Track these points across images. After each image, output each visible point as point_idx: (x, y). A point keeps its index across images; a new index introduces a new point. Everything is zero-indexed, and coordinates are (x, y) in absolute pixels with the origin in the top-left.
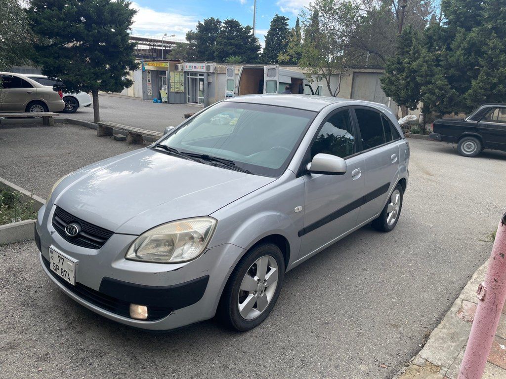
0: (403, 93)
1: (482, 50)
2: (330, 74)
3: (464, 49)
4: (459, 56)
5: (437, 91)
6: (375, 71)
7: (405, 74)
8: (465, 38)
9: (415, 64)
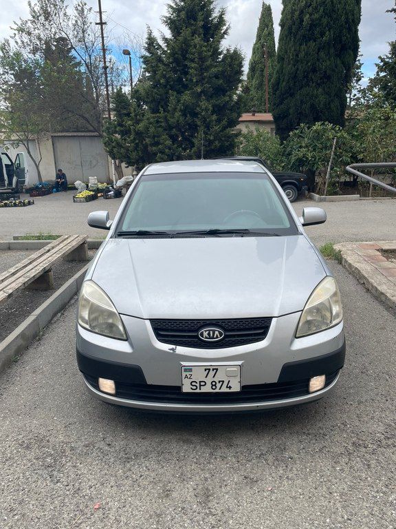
0: (134, 155)
1: (196, 111)
2: (28, 141)
3: (181, 110)
4: (179, 118)
5: (167, 150)
6: (75, 134)
7: (132, 137)
8: (179, 101)
9: (141, 126)
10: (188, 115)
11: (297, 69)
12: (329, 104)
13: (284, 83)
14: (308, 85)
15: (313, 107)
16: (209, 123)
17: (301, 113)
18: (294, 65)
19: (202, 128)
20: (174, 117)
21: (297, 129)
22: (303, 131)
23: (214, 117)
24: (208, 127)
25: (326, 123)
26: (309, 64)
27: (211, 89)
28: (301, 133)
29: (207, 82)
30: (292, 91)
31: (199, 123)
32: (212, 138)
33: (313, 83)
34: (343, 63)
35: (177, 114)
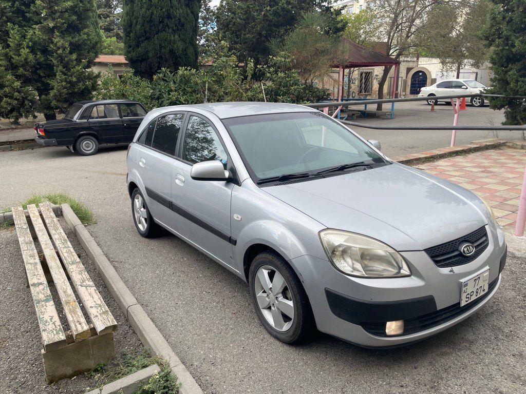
1: (50, 49)
4: (27, 55)
10: (38, 53)
11: (152, 13)
12: (185, 50)
13: (138, 27)
14: (164, 30)
15: (172, 52)
16: (68, 63)
17: (161, 57)
18: (149, 10)
19: (61, 68)
20: (20, 55)
21: (160, 73)
22: (166, 75)
23: (74, 56)
24: (66, 66)
25: (189, 68)
26: (164, 10)
27: (66, 25)
28: (165, 76)
29: (59, 17)
30: (148, 35)
31: (55, 62)
32: (74, 79)
33: (169, 28)
34: (192, 12)
35: (24, 51)
